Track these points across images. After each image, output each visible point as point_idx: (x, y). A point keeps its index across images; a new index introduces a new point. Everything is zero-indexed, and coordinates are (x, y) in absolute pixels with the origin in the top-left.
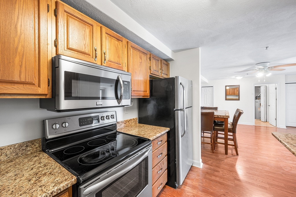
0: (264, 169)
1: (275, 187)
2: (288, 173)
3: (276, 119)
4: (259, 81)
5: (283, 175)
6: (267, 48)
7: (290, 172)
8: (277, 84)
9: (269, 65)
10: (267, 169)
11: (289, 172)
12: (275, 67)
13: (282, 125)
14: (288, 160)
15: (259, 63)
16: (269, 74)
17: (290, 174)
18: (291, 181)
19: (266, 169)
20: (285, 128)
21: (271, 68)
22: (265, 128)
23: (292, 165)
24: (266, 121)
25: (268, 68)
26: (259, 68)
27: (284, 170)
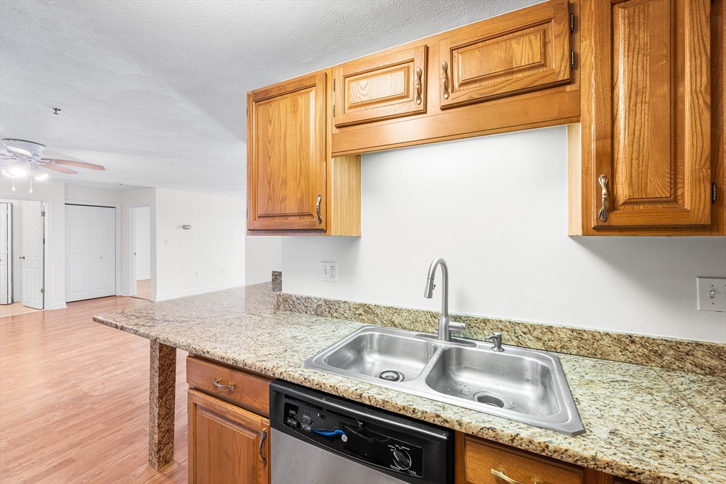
0: (51, 422)
1: (89, 442)
2: (103, 397)
3: (43, 291)
4: (14, 189)
5: (95, 406)
6: (58, 112)
7: (104, 392)
8: (46, 202)
9: (43, 153)
10: (58, 415)
11: (103, 395)
12: (58, 161)
13: (56, 302)
14: (94, 371)
15: (15, 140)
16: (43, 177)
17: (105, 396)
18: (111, 408)
19: (56, 419)
20: (65, 306)
21: (48, 163)
22: (10, 321)
23: (103, 377)
24: (13, 302)
25: (42, 159)
26: (15, 154)
27: (93, 396)
